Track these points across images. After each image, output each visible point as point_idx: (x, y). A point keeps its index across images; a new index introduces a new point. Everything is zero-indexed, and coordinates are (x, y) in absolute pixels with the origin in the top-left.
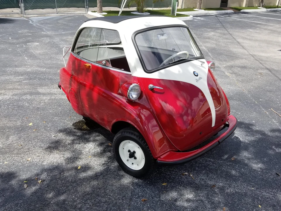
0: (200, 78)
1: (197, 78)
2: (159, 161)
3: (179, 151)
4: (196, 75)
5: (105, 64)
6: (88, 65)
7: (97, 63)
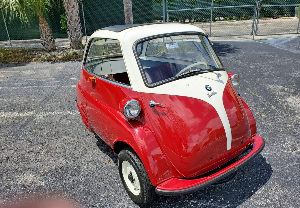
0: (214, 93)
1: (210, 92)
2: (158, 190)
3: (184, 178)
4: (209, 89)
5: (108, 77)
6: (92, 78)
7: (101, 76)
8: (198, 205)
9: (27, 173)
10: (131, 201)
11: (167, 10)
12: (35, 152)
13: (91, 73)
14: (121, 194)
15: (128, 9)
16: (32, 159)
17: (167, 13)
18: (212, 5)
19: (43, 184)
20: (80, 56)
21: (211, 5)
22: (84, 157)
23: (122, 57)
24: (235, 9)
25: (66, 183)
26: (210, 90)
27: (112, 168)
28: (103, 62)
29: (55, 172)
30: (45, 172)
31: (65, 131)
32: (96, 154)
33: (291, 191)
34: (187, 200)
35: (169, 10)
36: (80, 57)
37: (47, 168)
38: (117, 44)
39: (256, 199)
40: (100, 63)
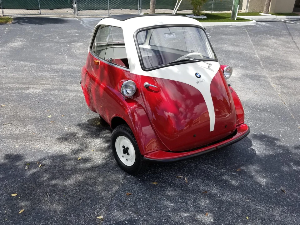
0: (203, 80)
1: (199, 79)
2: (146, 158)
3: (169, 151)
5: (110, 60)
6: (96, 61)
7: (104, 60)
13: (96, 57)
23: (124, 44)
26: (199, 77)
28: (107, 48)
40: (104, 49)
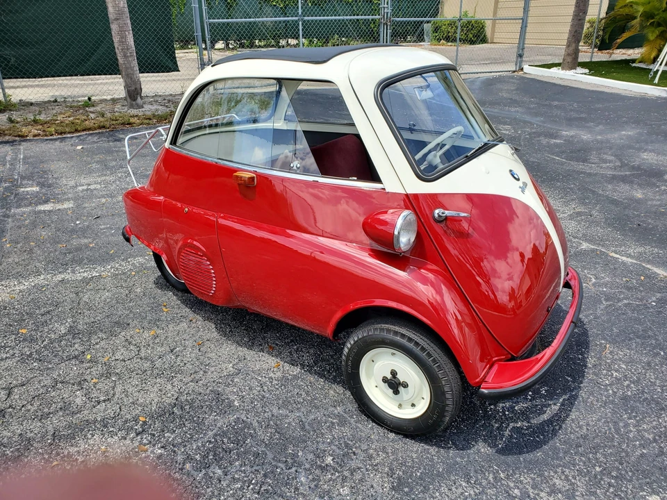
0: (525, 185)
2: (486, 391)
4: (517, 178)
8: (516, 408)
9: (93, 436)
10: (392, 435)
11: (206, 20)
12: (71, 381)
14: (360, 425)
15: (120, 13)
16: (78, 401)
17: (206, 26)
18: (300, 13)
19: (160, 451)
20: (6, 132)
21: (298, 13)
22: (213, 369)
24: (345, 23)
25: (216, 435)
27: (295, 377)
29: (167, 415)
30: (141, 422)
31: (115, 319)
32: (236, 357)
33: (632, 350)
34: (490, 405)
35: (209, 19)
36: (5, 135)
37: (137, 411)
38: (89, 99)
39: (594, 374)
